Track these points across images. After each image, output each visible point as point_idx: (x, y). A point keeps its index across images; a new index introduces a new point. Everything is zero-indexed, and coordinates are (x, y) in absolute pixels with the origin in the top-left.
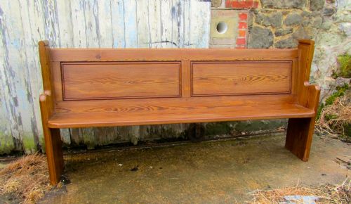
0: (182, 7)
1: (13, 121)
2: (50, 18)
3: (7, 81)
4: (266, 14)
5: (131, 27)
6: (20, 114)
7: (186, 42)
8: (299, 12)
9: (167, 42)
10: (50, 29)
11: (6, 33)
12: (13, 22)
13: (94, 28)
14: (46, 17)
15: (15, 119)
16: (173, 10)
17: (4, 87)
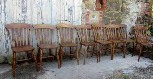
0: (72, 8)
1: (5, 50)
2: (24, 10)
3: (5, 33)
4: (108, 13)
5: (54, 15)
6: (8, 47)
7: (73, 21)
8: (118, 12)
9: (66, 20)
10: (24, 14)
11: (6, 15)
12: (9, 11)
13: (40, 15)
14: (23, 10)
15: (6, 49)
16: (69, 9)
17: (3, 35)
